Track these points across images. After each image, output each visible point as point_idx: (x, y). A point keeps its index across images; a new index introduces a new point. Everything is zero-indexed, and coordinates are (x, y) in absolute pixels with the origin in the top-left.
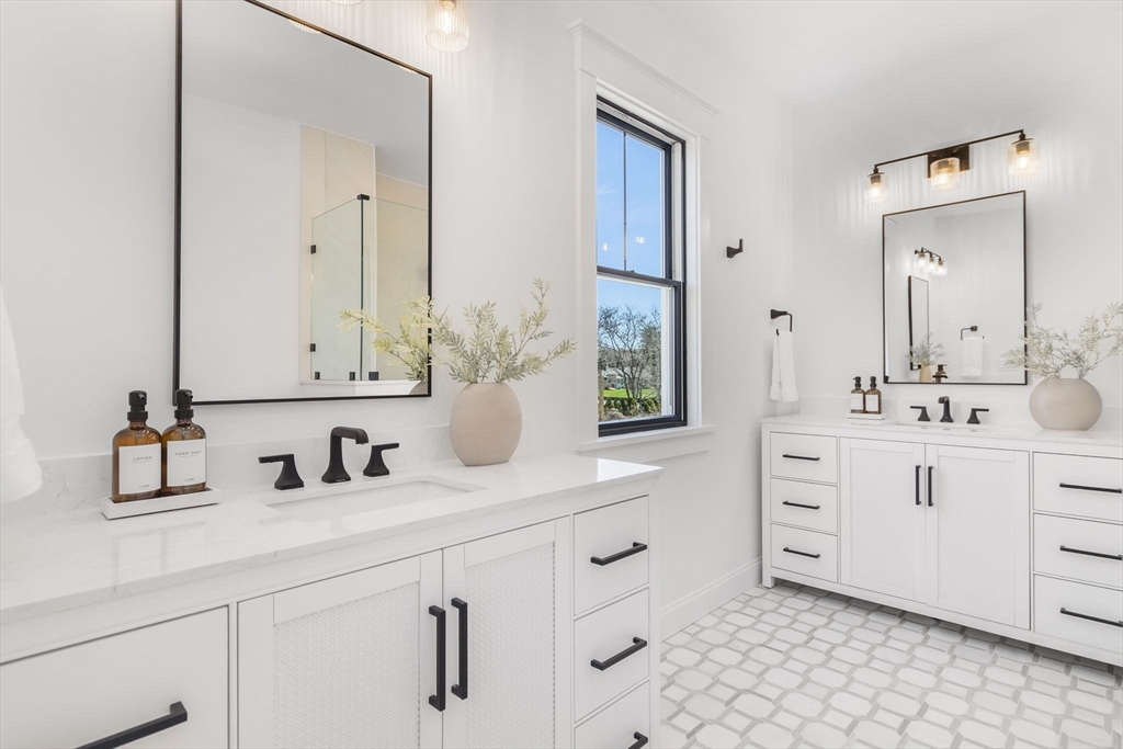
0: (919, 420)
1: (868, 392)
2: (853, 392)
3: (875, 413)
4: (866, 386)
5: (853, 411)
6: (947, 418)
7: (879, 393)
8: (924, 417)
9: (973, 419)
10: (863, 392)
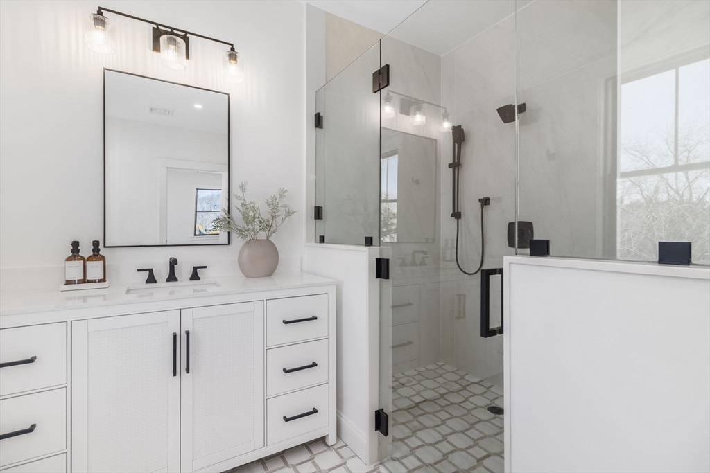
0: (147, 282)
1: (90, 259)
2: (68, 259)
3: (100, 281)
4: (86, 251)
5: (68, 282)
6: (172, 278)
7: (103, 258)
8: (151, 279)
9: (195, 277)
10: (82, 258)
